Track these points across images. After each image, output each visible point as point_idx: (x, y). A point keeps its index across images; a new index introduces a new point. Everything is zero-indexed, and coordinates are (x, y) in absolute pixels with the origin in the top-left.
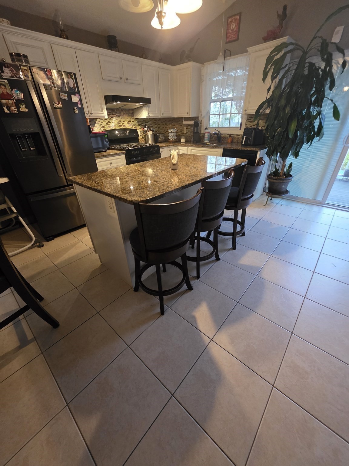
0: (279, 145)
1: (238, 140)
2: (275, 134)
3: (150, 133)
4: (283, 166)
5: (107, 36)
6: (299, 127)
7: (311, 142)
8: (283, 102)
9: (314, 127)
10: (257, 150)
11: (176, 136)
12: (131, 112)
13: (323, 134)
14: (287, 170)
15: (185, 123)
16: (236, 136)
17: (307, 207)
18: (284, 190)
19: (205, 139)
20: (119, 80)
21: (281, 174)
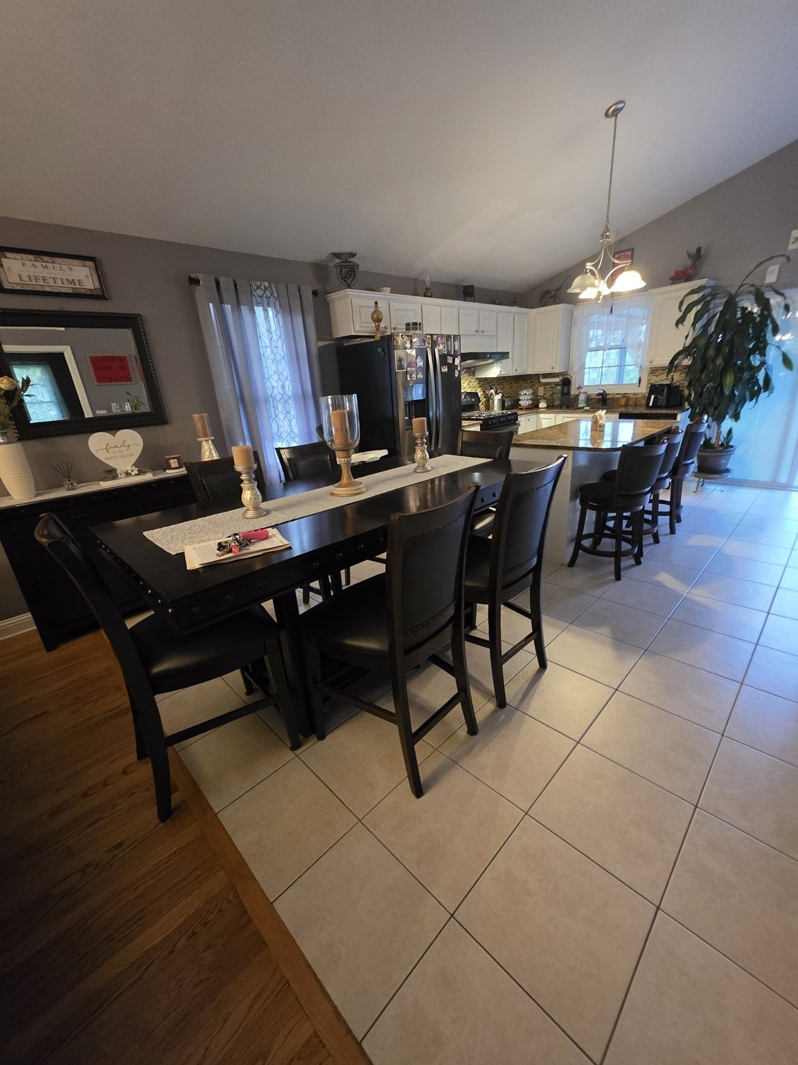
0: (710, 404)
1: (636, 402)
2: (702, 391)
3: (497, 398)
4: (717, 433)
5: (464, 287)
6: (737, 380)
7: (757, 399)
8: (711, 353)
9: (758, 380)
10: (676, 412)
11: (531, 399)
12: (473, 369)
13: (773, 389)
14: (724, 439)
15: (543, 380)
16: (632, 396)
17: (765, 493)
18: (723, 468)
19: (580, 402)
20: (475, 333)
21: (716, 445)
